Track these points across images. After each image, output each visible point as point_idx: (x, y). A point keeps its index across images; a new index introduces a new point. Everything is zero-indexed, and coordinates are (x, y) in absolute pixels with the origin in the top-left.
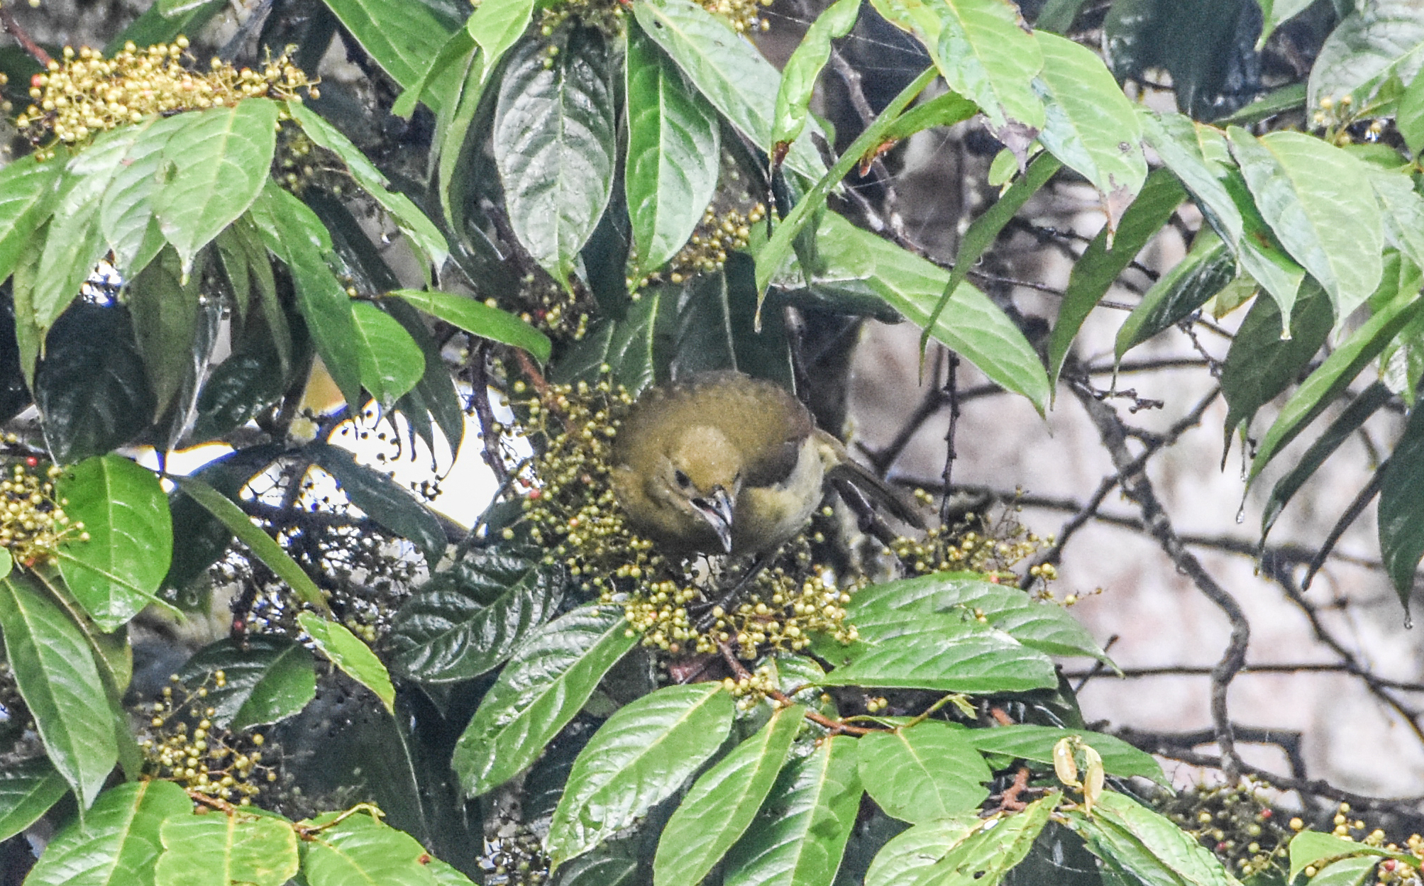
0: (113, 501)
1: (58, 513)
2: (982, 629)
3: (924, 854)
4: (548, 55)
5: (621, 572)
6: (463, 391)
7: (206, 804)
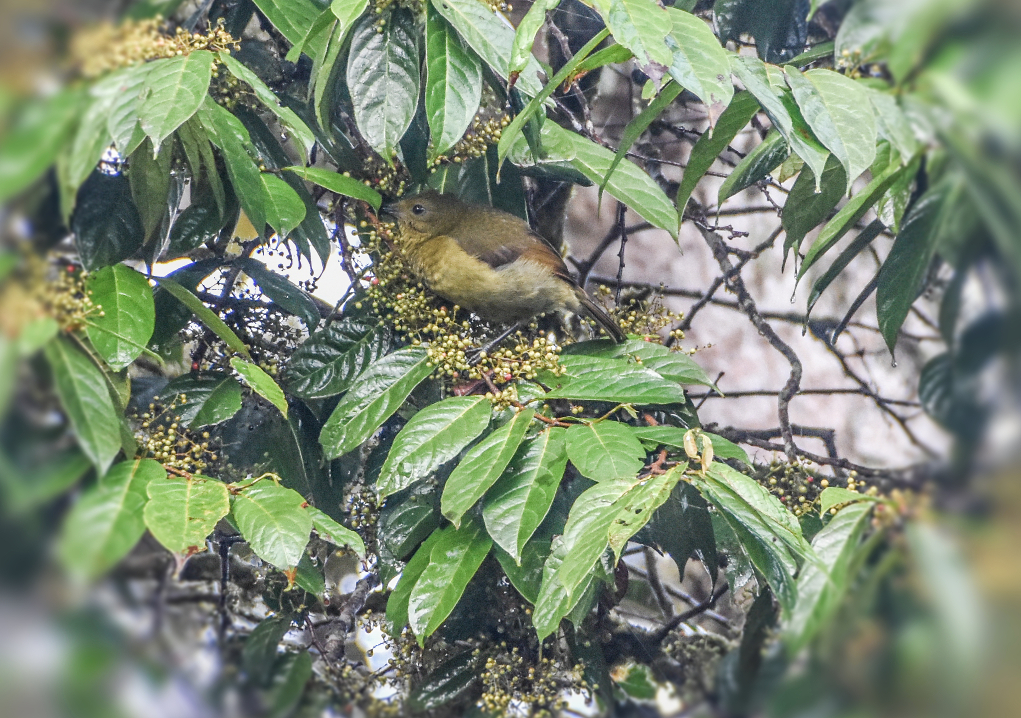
0: (119, 293)
1: (86, 299)
2: (640, 368)
3: (605, 499)
4: (379, 25)
5: (425, 330)
6: (329, 226)
7: (175, 473)
